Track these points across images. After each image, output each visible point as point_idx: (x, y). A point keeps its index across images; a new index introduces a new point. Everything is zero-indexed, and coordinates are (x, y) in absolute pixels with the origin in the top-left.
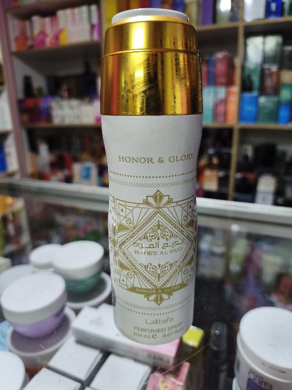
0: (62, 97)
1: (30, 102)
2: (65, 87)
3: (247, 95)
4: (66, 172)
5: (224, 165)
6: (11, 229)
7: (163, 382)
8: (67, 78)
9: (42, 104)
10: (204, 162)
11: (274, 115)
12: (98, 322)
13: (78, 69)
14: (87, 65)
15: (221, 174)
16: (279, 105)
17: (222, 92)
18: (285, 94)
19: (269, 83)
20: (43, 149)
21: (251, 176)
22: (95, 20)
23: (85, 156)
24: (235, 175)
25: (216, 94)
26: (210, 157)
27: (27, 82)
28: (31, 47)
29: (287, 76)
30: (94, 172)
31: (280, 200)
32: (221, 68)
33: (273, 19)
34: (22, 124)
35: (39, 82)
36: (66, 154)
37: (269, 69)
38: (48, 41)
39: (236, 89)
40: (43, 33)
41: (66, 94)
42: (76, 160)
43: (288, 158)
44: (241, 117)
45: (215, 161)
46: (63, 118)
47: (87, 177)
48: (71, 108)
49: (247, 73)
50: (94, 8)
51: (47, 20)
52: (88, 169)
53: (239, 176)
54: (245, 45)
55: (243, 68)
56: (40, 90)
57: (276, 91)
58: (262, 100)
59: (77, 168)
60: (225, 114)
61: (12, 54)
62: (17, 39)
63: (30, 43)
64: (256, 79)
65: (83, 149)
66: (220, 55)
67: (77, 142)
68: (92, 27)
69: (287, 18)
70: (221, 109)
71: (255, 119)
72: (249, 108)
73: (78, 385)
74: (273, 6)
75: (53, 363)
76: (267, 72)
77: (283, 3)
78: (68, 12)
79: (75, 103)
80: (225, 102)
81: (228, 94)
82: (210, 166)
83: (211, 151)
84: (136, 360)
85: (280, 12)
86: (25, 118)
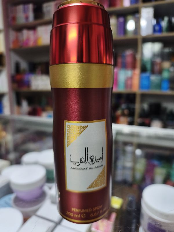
1: (19, 77)
2: (39, 69)
5: (131, 114)
7: (102, 222)
8: (40, 64)
9: (27, 77)
10: (119, 112)
11: (159, 86)
17: (129, 73)
19: (157, 68)
20: (25, 104)
21: (147, 121)
23: (49, 108)
25: (126, 74)
26: (123, 110)
27: (17, 66)
28: (21, 47)
29: (166, 65)
32: (129, 59)
33: (158, 35)
34: (13, 89)
35: (24, 65)
36: (38, 107)
38: (32, 43)
40: (28, 39)
42: (44, 110)
44: (141, 86)
45: (126, 112)
46: (38, 86)
53: (140, 120)
54: (142, 48)
56: (24, 70)
57: (160, 72)
59: (44, 116)
60: (131, 86)
61: (11, 50)
62: (14, 42)
64: (149, 66)
65: (48, 104)
66: (129, 53)
67: (44, 100)
69: (165, 34)
70: (129, 82)
71: (148, 87)
74: (157, 28)
76: (155, 63)
79: (45, 78)
80: (131, 78)
81: (133, 74)
82: (123, 115)
83: (123, 106)
85: (161, 30)
86: (15, 85)
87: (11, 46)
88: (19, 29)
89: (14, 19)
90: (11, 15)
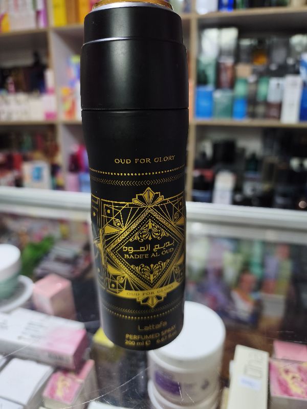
0: (8, 91)
2: (10, 80)
3: (202, 89)
4: (16, 173)
7: (63, 380)
8: (14, 70)
11: (230, 111)
13: (26, 61)
14: (36, 55)
16: (234, 100)
18: (241, 90)
19: (225, 77)
21: (208, 174)
22: (40, 6)
23: (38, 155)
24: (192, 173)
29: (244, 70)
30: (46, 172)
31: (238, 197)
33: (226, 13)
36: (16, 153)
37: (224, 64)
39: (191, 84)
41: (12, 87)
42: (26, 159)
43: (248, 154)
44: (197, 111)
46: (10, 114)
47: (38, 177)
48: (18, 102)
49: (202, 68)
52: (39, 170)
53: (197, 173)
54: (200, 38)
55: (198, 62)
57: (232, 85)
58: (218, 95)
59: (27, 169)
64: (211, 73)
65: (35, 147)
67: (27, 140)
68: (38, 13)
71: (210, 113)
72: (204, 104)
76: (222, 67)
79: (22, 97)
84: (38, 361)
85: (233, 5)
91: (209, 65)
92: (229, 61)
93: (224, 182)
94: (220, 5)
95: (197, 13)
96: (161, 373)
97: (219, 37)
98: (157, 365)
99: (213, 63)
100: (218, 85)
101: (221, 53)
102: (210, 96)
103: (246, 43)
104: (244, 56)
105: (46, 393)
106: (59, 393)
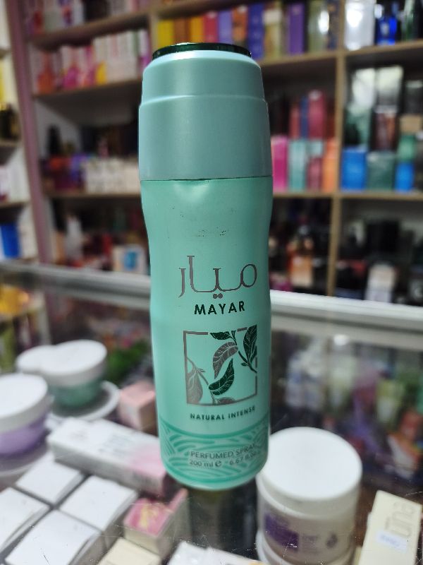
0: (99, 155)
1: (56, 163)
2: (103, 143)
3: (351, 151)
4: (104, 259)
5: (320, 250)
6: (25, 336)
7: (149, 508)
8: (108, 129)
9: (73, 164)
10: (293, 245)
11: (390, 180)
12: (81, 436)
13: (122, 117)
15: (316, 262)
16: (396, 165)
17: (317, 147)
18: (406, 150)
19: (385, 134)
20: (74, 227)
21: (358, 266)
22: (143, 51)
23: (132, 237)
24: (335, 264)
25: (308, 150)
26: (302, 238)
27: (53, 135)
28: (59, 88)
29: (410, 123)
30: (141, 260)
31: (400, 300)
32: (316, 113)
33: (386, 46)
34: (46, 192)
35: (69, 134)
36: (105, 234)
37: (383, 115)
38: (82, 80)
39: (336, 143)
40: (74, 69)
41: (105, 151)
42: (118, 242)
43: (417, 240)
44: (343, 181)
45: (308, 244)
46: (101, 184)
47: (131, 266)
48: (111, 170)
49: (351, 121)
50: (142, 34)
51: (81, 52)
52: (133, 256)
53: (341, 265)
54: (350, 82)
55: (346, 113)
56: (70, 146)
57: (394, 145)
58: (373, 158)
59: (118, 254)
60: (321, 179)
61: (35, 98)
62: (40, 78)
63: (57, 81)
64: (364, 128)
65: (129, 227)
66: (315, 96)
67: (120, 216)
68: (140, 60)
70: (315, 171)
72: (355, 170)
73: (44, 508)
74: (385, 28)
75: (22, 483)
76: (380, 119)
77: (399, 23)
78: (108, 40)
79: (116, 163)
80: (320, 161)
81: (326, 150)
82: (302, 252)
83: (303, 230)
84: (121, 483)
85: (396, 35)
86: (50, 184)
87: (36, 88)
88: (52, 45)
89: (38, 19)
90: (30, 11)
91: (362, 117)
92: (390, 112)
93: (381, 278)
94: (378, 36)
95: (345, 49)
96: (272, 517)
97: (376, 79)
98: (268, 506)
99: (368, 115)
100: (374, 145)
101: (379, 100)
102: (363, 160)
103: (415, 85)
104: (412, 104)
105: (127, 521)
106: (144, 523)
